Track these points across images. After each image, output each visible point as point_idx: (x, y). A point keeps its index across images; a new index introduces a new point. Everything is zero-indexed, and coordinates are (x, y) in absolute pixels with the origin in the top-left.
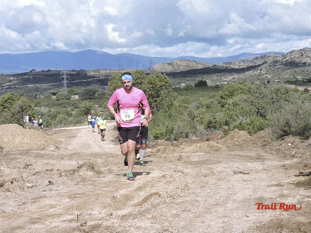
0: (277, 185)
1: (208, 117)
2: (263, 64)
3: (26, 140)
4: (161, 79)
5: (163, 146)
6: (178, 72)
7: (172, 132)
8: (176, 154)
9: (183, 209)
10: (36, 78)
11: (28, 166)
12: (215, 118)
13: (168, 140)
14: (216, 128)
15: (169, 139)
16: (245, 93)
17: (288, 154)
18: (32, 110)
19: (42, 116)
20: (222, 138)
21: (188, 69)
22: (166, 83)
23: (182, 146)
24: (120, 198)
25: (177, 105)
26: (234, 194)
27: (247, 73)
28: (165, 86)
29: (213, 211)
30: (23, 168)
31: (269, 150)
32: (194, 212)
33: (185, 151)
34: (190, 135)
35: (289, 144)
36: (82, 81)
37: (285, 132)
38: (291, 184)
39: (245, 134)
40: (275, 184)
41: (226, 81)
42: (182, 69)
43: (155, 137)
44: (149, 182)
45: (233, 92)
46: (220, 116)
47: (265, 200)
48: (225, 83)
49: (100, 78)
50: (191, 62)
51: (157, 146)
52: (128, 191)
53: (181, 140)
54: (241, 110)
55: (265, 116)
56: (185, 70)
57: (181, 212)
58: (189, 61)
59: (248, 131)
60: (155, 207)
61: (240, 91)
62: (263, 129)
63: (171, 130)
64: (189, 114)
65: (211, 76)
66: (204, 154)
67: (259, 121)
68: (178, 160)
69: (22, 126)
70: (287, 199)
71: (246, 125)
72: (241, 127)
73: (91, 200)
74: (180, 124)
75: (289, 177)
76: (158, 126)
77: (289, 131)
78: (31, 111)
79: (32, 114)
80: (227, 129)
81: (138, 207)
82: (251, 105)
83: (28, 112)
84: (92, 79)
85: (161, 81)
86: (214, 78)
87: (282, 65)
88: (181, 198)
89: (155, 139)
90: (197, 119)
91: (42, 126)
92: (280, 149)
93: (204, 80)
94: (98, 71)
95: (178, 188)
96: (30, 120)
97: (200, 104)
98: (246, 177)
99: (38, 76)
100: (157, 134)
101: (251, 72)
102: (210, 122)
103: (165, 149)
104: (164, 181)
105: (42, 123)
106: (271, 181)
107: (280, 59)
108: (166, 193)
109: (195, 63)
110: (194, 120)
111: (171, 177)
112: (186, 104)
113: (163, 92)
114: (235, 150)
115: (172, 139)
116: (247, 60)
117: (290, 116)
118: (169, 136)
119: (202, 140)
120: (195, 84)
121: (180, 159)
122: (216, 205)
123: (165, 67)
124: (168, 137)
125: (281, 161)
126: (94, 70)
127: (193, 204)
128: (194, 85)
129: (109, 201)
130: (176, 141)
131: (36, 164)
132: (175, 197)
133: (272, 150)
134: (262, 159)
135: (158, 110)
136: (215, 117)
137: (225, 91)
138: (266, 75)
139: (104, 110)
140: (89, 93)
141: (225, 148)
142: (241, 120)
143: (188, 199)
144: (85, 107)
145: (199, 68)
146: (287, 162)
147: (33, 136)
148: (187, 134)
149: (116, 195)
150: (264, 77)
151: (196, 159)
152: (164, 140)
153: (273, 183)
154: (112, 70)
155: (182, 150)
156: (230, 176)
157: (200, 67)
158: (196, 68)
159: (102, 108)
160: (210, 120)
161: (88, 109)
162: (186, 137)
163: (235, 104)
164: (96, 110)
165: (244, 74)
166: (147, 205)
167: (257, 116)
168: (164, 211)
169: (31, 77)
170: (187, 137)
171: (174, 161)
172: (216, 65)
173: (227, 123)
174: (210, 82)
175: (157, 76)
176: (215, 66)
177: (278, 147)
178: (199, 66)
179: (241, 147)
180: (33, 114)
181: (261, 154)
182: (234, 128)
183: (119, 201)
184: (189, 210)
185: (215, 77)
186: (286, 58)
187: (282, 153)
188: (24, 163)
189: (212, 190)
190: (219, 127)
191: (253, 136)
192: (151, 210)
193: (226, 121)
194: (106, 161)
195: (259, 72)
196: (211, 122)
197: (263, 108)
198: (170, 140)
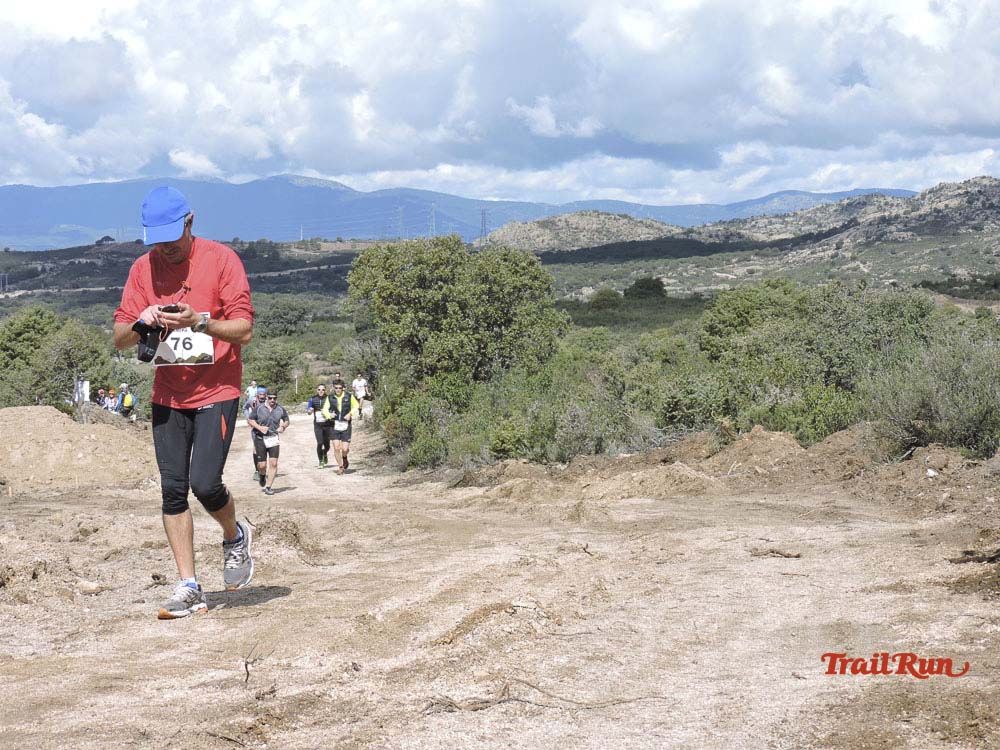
0: (894, 588)
1: (666, 389)
2: (845, 227)
3: (82, 459)
4: (518, 265)
5: (521, 480)
6: (573, 251)
7: (551, 436)
8: (566, 503)
9: (590, 654)
10: (115, 265)
11: (85, 533)
12: (692, 392)
13: (538, 459)
14: (693, 422)
15: (543, 455)
16: (785, 315)
17: (927, 501)
18: (103, 364)
19: (134, 385)
20: (713, 453)
21: (605, 241)
22: (536, 278)
23: (583, 480)
24: (386, 621)
25: (569, 353)
26: (754, 614)
27: (794, 256)
28: (531, 288)
29: (685, 660)
30: (71, 541)
31: (864, 492)
32: (624, 661)
33: (592, 494)
34: (611, 446)
35: (931, 473)
36: (262, 275)
37: (919, 433)
38: (937, 584)
39: (787, 441)
40: (886, 584)
41: (724, 281)
42: (584, 241)
43: (496, 451)
44: (478, 576)
45: (748, 313)
46: (708, 385)
47: (854, 631)
48: (721, 287)
49: (322, 267)
50: (615, 219)
51: (502, 479)
52: (409, 603)
53: (581, 460)
54: (773, 365)
55: (852, 386)
56: (596, 245)
57: (583, 661)
58: (609, 214)
59: (798, 433)
60: (497, 644)
61: (771, 309)
62: (845, 428)
63: (549, 430)
64: (606, 379)
65: (677, 266)
66: (653, 501)
67: (833, 401)
68: (571, 518)
69: (70, 413)
70: (927, 628)
71: (790, 412)
72: (773, 420)
73: (290, 627)
74: (577, 410)
75: (933, 564)
76: (507, 416)
77: (929, 431)
78: (98, 368)
79: (100, 379)
80: (728, 426)
81: (444, 649)
82: (807, 350)
83: (89, 372)
84: (295, 271)
85: (517, 272)
86: (686, 271)
87: (907, 231)
88: (583, 622)
89: (498, 458)
90: (633, 394)
91: (134, 417)
92: (899, 488)
93: (654, 278)
94: (314, 244)
95: (571, 594)
96: (94, 396)
97: (643, 350)
98: (792, 565)
99: (121, 260)
100: (503, 442)
101: (806, 252)
102: (675, 405)
103: (529, 488)
104: (527, 575)
105: (131, 408)
106: (874, 576)
107: (901, 212)
108: (533, 605)
109: (626, 220)
110: (624, 397)
111: (548, 563)
112: (597, 352)
113: (524, 308)
114: (756, 490)
115: (552, 457)
116: (795, 214)
117: (932, 383)
118: (543, 446)
119: (647, 462)
120: (625, 291)
121: (576, 515)
122: (695, 643)
123: (531, 235)
124: (537, 449)
125: (903, 522)
126: (303, 241)
127: (621, 641)
128: (622, 293)
129: (348, 629)
130: (564, 462)
131: (112, 528)
132: (564, 619)
133: (873, 489)
134: (841, 515)
135: (508, 367)
136: (689, 388)
137: (722, 311)
138: (852, 265)
139: (332, 369)
140: (285, 314)
141: (721, 485)
142: (776, 396)
143: (605, 624)
144: (273, 356)
145: (638, 239)
146: (925, 524)
147: (103, 446)
148: (600, 440)
149: (370, 613)
150: (848, 269)
151: (631, 517)
152: (525, 460)
153: (881, 581)
154: (360, 241)
155: (584, 490)
156: (740, 561)
157: (643, 234)
158: (630, 239)
159: (327, 364)
160: (673, 398)
161: (283, 363)
162: (597, 453)
163: (755, 351)
164: (307, 367)
165: (785, 259)
166: (471, 640)
167: (827, 385)
168: (528, 658)
169: (99, 262)
170: (599, 450)
171: (558, 521)
172: (695, 228)
173: (728, 409)
174: (674, 284)
175: (505, 255)
176: (691, 231)
177: (894, 482)
178: (639, 231)
179: (773, 482)
180: (106, 378)
181: (841, 502)
182: (752, 422)
183: (381, 629)
184: (609, 658)
185: (689, 267)
186: (918, 210)
187: (908, 498)
188: (74, 524)
189: (682, 600)
190: (704, 421)
191: (812, 447)
192: (486, 654)
193: (727, 400)
194: (339, 521)
195: (831, 252)
196: (676, 403)
197: (844, 360)
198: (545, 461)
